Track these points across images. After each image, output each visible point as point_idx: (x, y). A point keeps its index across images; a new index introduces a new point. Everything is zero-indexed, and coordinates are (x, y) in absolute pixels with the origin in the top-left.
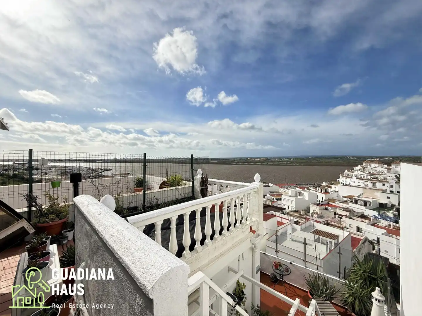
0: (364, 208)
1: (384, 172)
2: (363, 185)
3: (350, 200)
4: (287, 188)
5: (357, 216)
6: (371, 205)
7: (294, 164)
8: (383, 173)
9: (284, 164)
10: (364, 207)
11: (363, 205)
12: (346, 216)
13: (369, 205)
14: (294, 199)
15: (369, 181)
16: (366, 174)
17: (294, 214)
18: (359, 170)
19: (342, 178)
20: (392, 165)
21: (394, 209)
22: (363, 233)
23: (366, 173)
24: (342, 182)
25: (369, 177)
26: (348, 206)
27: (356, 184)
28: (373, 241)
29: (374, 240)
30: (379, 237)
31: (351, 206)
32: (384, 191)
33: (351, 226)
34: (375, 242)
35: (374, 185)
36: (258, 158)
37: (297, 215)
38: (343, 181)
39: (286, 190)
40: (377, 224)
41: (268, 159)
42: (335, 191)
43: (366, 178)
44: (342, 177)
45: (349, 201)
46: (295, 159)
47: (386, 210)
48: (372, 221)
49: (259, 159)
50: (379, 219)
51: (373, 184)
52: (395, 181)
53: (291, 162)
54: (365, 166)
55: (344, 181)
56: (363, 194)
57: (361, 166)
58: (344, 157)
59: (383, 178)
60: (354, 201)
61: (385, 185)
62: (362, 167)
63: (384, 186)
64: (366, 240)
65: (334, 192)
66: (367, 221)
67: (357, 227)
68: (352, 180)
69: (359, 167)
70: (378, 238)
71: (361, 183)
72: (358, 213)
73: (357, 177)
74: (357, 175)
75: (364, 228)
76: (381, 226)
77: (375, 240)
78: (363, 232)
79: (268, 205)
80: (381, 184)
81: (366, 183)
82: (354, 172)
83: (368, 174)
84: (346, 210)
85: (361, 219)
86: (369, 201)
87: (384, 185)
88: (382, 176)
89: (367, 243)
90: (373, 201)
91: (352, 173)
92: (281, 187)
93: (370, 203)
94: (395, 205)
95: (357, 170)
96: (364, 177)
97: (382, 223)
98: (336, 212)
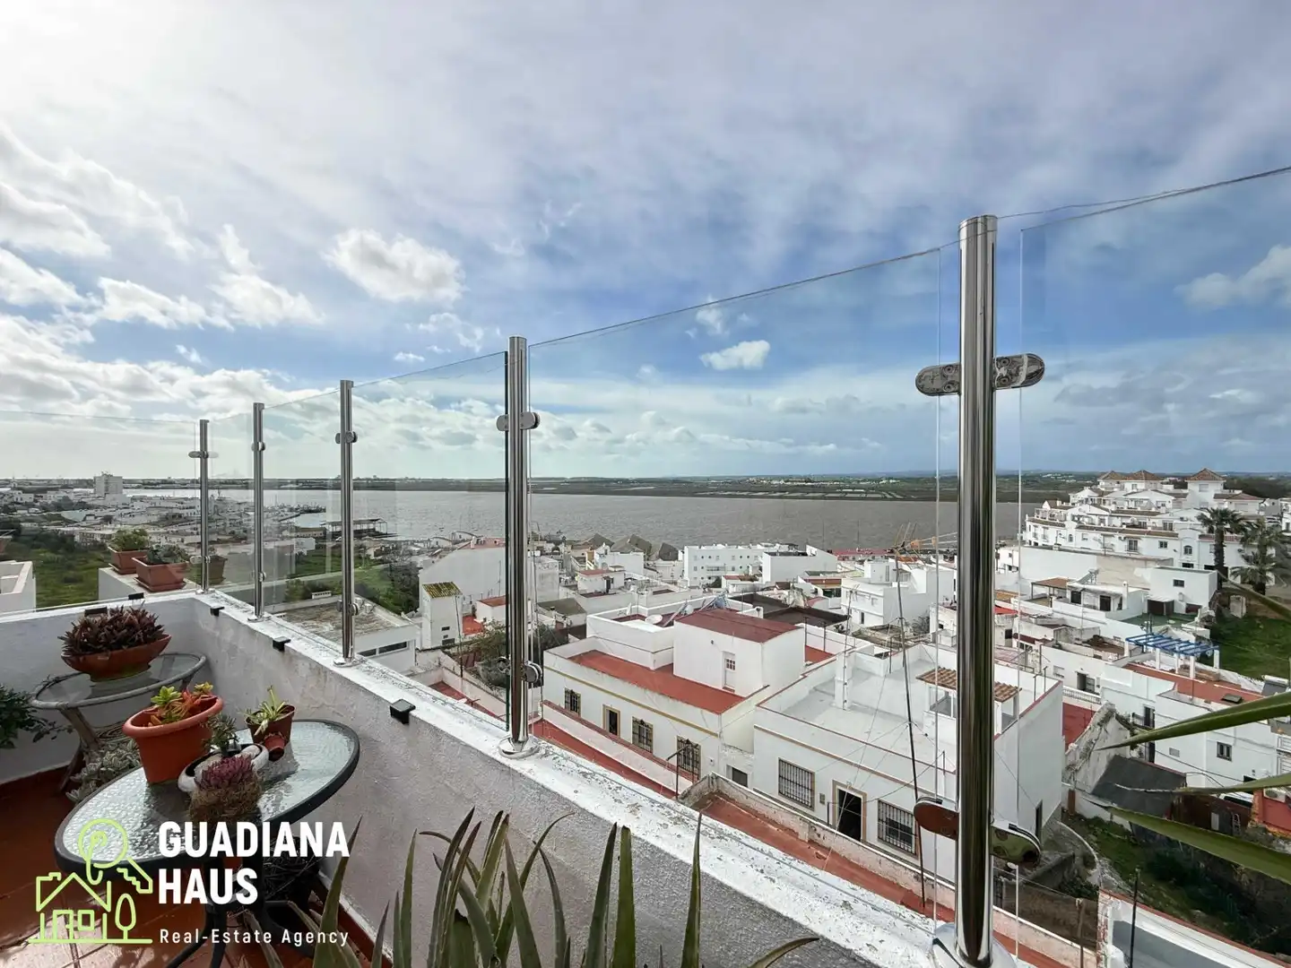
0: (1101, 615)
1: (1163, 505)
2: (1097, 548)
3: (1056, 592)
4: (862, 562)
5: (1080, 642)
6: (1124, 607)
7: (888, 496)
8: (1163, 510)
9: (858, 495)
10: (1103, 613)
11: (1099, 606)
12: (1045, 641)
13: (1117, 607)
14: (878, 591)
15: (1117, 535)
16: (1108, 513)
17: (879, 635)
18: (1087, 499)
19: (1033, 528)
20: (1189, 485)
21: (1197, 619)
22: (1098, 694)
23: (1107, 510)
24: (1033, 540)
25: (1117, 522)
26: (1051, 613)
27: (1078, 543)
28: (1131, 718)
29: (1134, 715)
30: (1149, 705)
31: (1062, 609)
32: (1165, 564)
33: (1060, 672)
34: (1138, 722)
35: (1133, 546)
36: (779, 478)
37: (887, 638)
38: (1035, 535)
39: (857, 565)
40: (1143, 664)
41: (811, 482)
42: (1010, 568)
43: (1107, 527)
44: (1032, 524)
45: (1054, 595)
46: (891, 481)
47: (1171, 621)
48: (1126, 654)
49: (782, 482)
50: (1151, 649)
51: (1130, 543)
52: (1200, 533)
53: (878, 490)
54: (1103, 489)
55: (1040, 537)
56: (1097, 572)
57: (1091, 489)
58: (1039, 476)
59: (1162, 525)
60: (1069, 596)
61: (1166, 547)
62: (1097, 491)
63: (1163, 550)
64: (1110, 714)
65: (1007, 568)
66: (1111, 656)
67: (1079, 674)
68: (1065, 533)
69: (1086, 493)
70: (1147, 710)
71: (1093, 541)
72: (1082, 631)
73: (1078, 521)
74: (1079, 516)
75: (1102, 677)
76: (1157, 669)
77: (1138, 717)
78: (1097, 690)
79: (793, 606)
80: (1155, 542)
81: (1109, 541)
82: (1070, 508)
83: (1112, 512)
84: (1044, 622)
85: (1091, 651)
86: (1117, 595)
87: (1163, 545)
88: (1158, 516)
89: (1113, 725)
90: (1129, 594)
91: (1064, 512)
92: (843, 560)
93: (1121, 600)
94: (1200, 607)
95: (1081, 502)
96: (1102, 521)
97: (1161, 662)
98: (1011, 631)
